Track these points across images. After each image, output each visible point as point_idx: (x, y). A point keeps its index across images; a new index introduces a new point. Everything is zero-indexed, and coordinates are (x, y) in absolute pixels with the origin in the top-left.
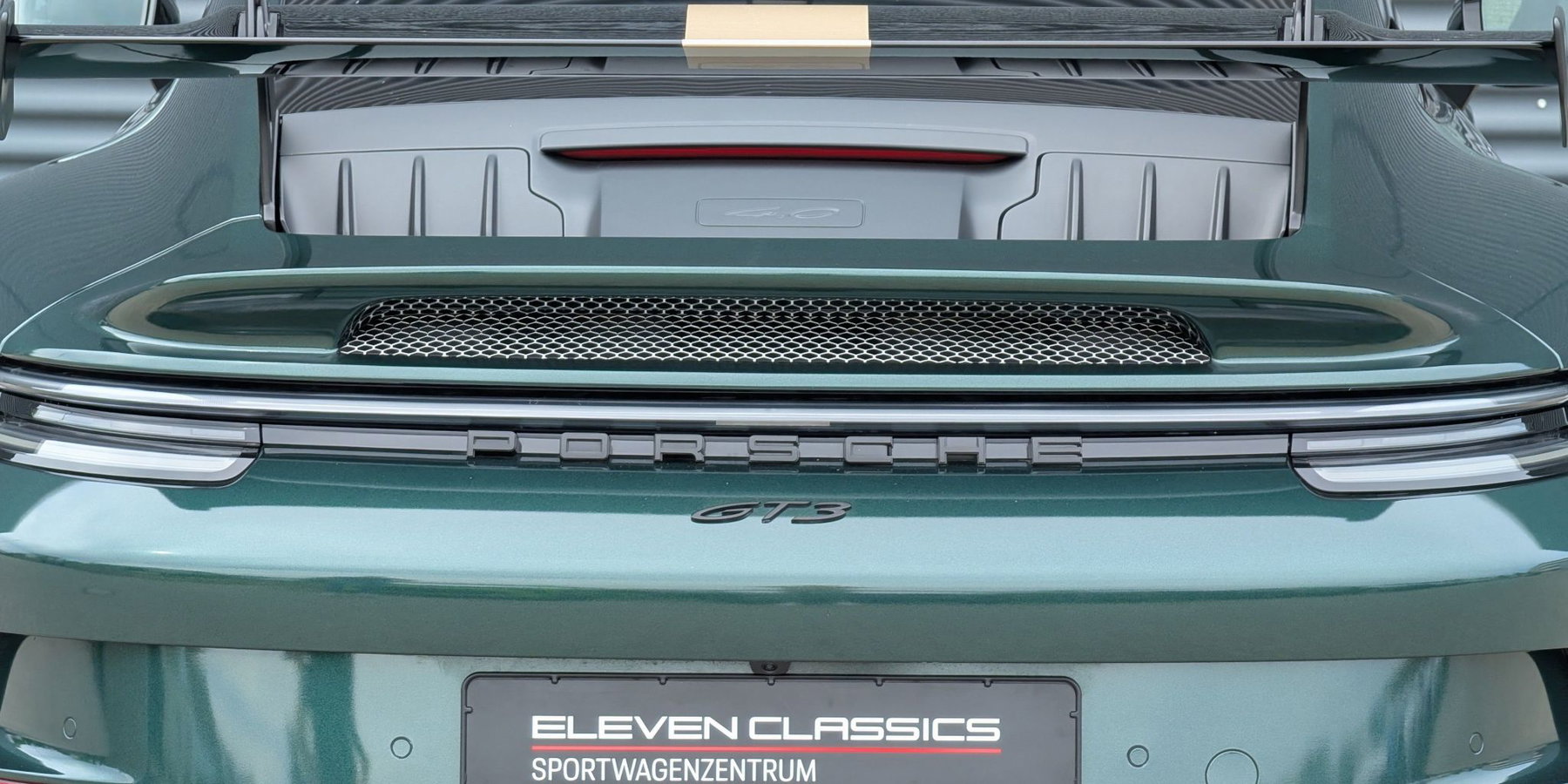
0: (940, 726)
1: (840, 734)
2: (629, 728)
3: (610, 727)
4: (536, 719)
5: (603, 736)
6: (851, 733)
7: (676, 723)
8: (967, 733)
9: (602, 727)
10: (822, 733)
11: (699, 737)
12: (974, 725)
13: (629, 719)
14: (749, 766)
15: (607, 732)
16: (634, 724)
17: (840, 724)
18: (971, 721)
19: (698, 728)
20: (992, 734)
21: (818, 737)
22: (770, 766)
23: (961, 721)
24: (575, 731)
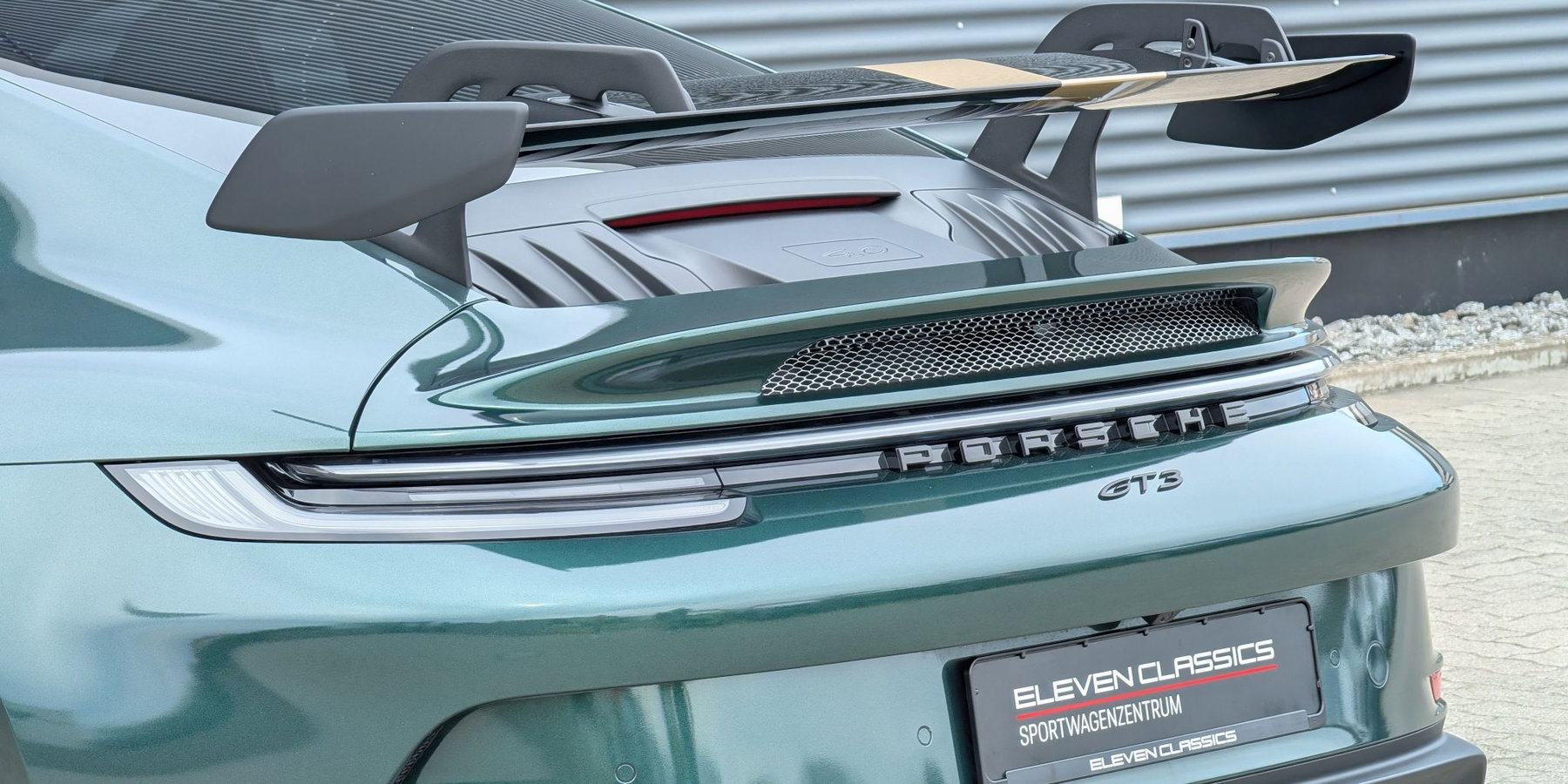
0: (1242, 651)
1: (1189, 669)
2: (1071, 688)
3: (1062, 690)
4: (1016, 691)
5: (1058, 699)
6: (1196, 667)
7: (1098, 679)
8: (1257, 655)
9: (1056, 691)
10: (1180, 670)
11: (1111, 688)
12: (1261, 647)
13: (1069, 681)
14: (1143, 706)
15: (1060, 695)
16: (1073, 684)
17: (1187, 662)
18: (1259, 644)
19: (1110, 681)
20: (1269, 653)
21: (1178, 675)
22: (1155, 704)
23: (1251, 645)
24: (1041, 699)
